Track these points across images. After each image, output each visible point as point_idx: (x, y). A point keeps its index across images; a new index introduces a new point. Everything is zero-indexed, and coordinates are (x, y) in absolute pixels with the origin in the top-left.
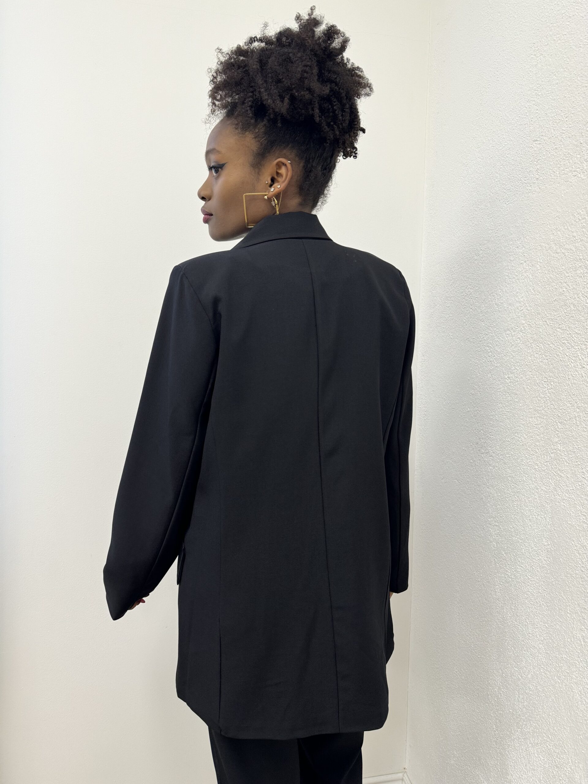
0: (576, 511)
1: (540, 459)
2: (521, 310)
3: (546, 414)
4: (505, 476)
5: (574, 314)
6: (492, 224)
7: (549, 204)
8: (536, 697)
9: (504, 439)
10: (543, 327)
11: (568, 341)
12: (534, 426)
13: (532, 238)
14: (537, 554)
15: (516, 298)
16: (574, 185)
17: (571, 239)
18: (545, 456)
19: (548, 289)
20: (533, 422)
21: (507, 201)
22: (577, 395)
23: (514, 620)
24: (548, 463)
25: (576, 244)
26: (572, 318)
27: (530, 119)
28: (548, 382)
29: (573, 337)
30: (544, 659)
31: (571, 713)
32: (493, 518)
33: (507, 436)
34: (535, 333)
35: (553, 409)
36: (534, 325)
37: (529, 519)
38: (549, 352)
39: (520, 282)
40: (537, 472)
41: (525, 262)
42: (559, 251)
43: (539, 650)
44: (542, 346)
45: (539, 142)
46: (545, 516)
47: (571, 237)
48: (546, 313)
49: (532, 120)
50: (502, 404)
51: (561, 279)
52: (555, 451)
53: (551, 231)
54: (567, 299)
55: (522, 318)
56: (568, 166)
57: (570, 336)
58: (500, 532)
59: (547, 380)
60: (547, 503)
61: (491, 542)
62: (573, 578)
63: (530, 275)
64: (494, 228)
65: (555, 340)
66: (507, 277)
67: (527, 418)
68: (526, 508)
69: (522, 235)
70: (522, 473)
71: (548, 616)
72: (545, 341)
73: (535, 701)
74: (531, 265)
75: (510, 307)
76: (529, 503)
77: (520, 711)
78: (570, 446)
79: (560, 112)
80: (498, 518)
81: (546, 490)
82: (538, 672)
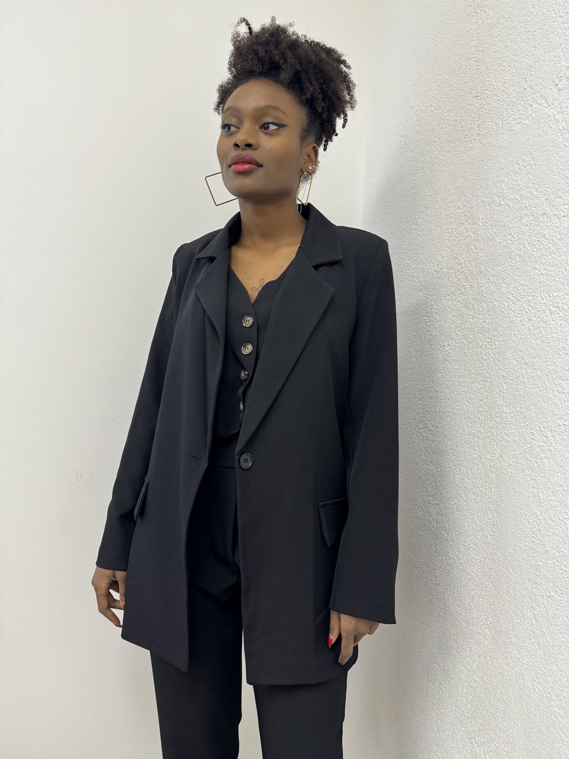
0: (524, 476)
1: (483, 426)
2: (462, 272)
3: (490, 376)
4: (445, 449)
5: (519, 266)
6: (431, 189)
7: (491, 158)
8: (482, 689)
9: (444, 410)
10: (486, 285)
11: (514, 295)
12: (477, 392)
13: (473, 195)
14: (481, 530)
15: (456, 261)
16: (518, 133)
17: (516, 189)
18: (489, 421)
19: (492, 245)
20: (475, 387)
21: (447, 163)
22: (524, 351)
23: (457, 606)
24: (493, 428)
25: (521, 193)
26: (518, 270)
27: (470, 76)
28: (491, 342)
29: (519, 290)
30: (491, 645)
31: (521, 704)
32: (433, 496)
33: (446, 406)
34: (478, 293)
35: (497, 370)
36: (476, 285)
37: (472, 492)
38: (493, 310)
39: (460, 243)
40: (480, 440)
41: (467, 221)
42: (502, 203)
43: (485, 636)
44: (485, 306)
45: (480, 97)
46: (490, 486)
47: (516, 186)
48: (489, 270)
49: (472, 77)
50: (441, 374)
51: (506, 232)
52: (500, 414)
53: (494, 184)
54: (512, 251)
55: (464, 280)
56: (511, 114)
57: (515, 289)
58: (440, 511)
59: (490, 341)
60: (492, 472)
61: (431, 523)
62: (522, 551)
63: (472, 235)
64: (433, 194)
65: (499, 297)
66: (447, 241)
67: (469, 384)
68: (469, 481)
69: (463, 195)
70: (464, 443)
71: (494, 597)
72: (488, 300)
73: (480, 694)
74: (473, 224)
75: (450, 271)
76: (472, 475)
77: (464, 707)
78: (517, 407)
79: (502, 62)
80: (438, 496)
81: (491, 458)
82: (483, 661)
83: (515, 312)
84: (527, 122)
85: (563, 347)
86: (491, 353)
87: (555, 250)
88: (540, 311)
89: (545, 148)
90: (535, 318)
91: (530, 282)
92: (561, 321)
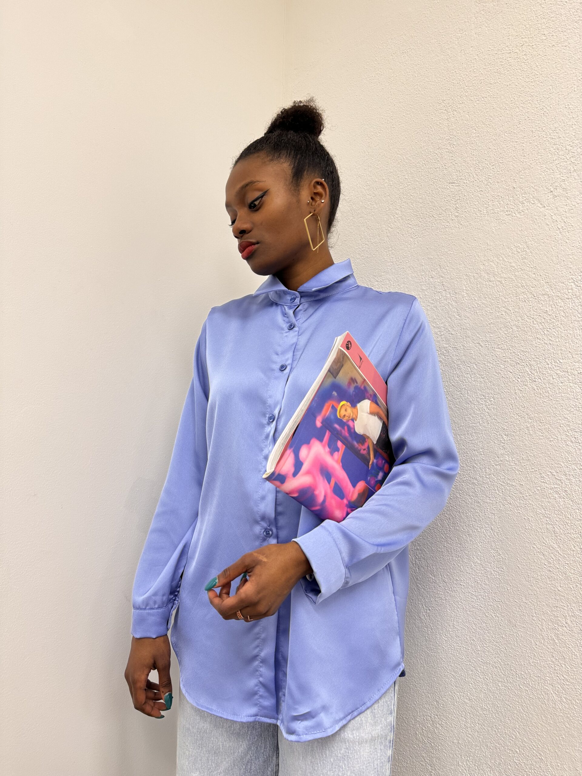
7: (475, 239)
11: (512, 359)
13: (452, 268)
16: (508, 223)
17: (509, 269)
18: (487, 469)
21: (414, 235)
26: (515, 338)
34: (465, 355)
35: (495, 423)
36: (462, 348)
37: (468, 534)
38: (485, 371)
46: (492, 527)
49: (445, 165)
51: (498, 304)
52: (500, 462)
56: (498, 206)
58: (424, 556)
59: (484, 398)
72: (479, 361)
83: (515, 374)
84: (518, 215)
85: (574, 404)
86: (485, 408)
87: (559, 325)
88: (545, 374)
89: (542, 241)
90: (539, 380)
91: (532, 349)
92: (570, 384)
